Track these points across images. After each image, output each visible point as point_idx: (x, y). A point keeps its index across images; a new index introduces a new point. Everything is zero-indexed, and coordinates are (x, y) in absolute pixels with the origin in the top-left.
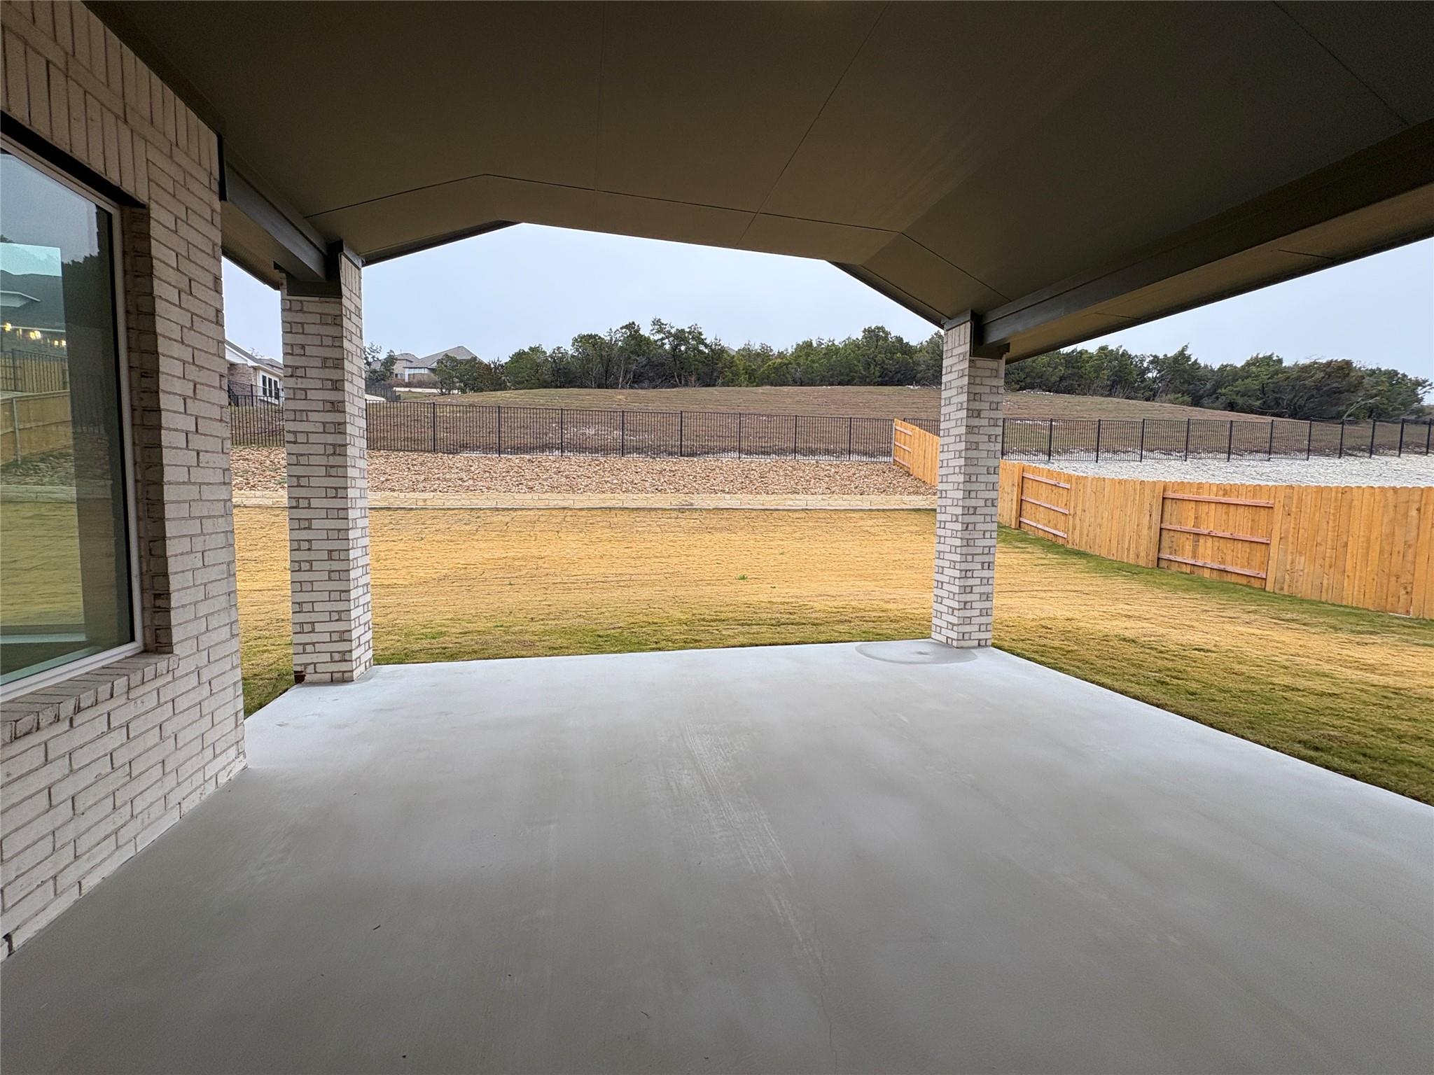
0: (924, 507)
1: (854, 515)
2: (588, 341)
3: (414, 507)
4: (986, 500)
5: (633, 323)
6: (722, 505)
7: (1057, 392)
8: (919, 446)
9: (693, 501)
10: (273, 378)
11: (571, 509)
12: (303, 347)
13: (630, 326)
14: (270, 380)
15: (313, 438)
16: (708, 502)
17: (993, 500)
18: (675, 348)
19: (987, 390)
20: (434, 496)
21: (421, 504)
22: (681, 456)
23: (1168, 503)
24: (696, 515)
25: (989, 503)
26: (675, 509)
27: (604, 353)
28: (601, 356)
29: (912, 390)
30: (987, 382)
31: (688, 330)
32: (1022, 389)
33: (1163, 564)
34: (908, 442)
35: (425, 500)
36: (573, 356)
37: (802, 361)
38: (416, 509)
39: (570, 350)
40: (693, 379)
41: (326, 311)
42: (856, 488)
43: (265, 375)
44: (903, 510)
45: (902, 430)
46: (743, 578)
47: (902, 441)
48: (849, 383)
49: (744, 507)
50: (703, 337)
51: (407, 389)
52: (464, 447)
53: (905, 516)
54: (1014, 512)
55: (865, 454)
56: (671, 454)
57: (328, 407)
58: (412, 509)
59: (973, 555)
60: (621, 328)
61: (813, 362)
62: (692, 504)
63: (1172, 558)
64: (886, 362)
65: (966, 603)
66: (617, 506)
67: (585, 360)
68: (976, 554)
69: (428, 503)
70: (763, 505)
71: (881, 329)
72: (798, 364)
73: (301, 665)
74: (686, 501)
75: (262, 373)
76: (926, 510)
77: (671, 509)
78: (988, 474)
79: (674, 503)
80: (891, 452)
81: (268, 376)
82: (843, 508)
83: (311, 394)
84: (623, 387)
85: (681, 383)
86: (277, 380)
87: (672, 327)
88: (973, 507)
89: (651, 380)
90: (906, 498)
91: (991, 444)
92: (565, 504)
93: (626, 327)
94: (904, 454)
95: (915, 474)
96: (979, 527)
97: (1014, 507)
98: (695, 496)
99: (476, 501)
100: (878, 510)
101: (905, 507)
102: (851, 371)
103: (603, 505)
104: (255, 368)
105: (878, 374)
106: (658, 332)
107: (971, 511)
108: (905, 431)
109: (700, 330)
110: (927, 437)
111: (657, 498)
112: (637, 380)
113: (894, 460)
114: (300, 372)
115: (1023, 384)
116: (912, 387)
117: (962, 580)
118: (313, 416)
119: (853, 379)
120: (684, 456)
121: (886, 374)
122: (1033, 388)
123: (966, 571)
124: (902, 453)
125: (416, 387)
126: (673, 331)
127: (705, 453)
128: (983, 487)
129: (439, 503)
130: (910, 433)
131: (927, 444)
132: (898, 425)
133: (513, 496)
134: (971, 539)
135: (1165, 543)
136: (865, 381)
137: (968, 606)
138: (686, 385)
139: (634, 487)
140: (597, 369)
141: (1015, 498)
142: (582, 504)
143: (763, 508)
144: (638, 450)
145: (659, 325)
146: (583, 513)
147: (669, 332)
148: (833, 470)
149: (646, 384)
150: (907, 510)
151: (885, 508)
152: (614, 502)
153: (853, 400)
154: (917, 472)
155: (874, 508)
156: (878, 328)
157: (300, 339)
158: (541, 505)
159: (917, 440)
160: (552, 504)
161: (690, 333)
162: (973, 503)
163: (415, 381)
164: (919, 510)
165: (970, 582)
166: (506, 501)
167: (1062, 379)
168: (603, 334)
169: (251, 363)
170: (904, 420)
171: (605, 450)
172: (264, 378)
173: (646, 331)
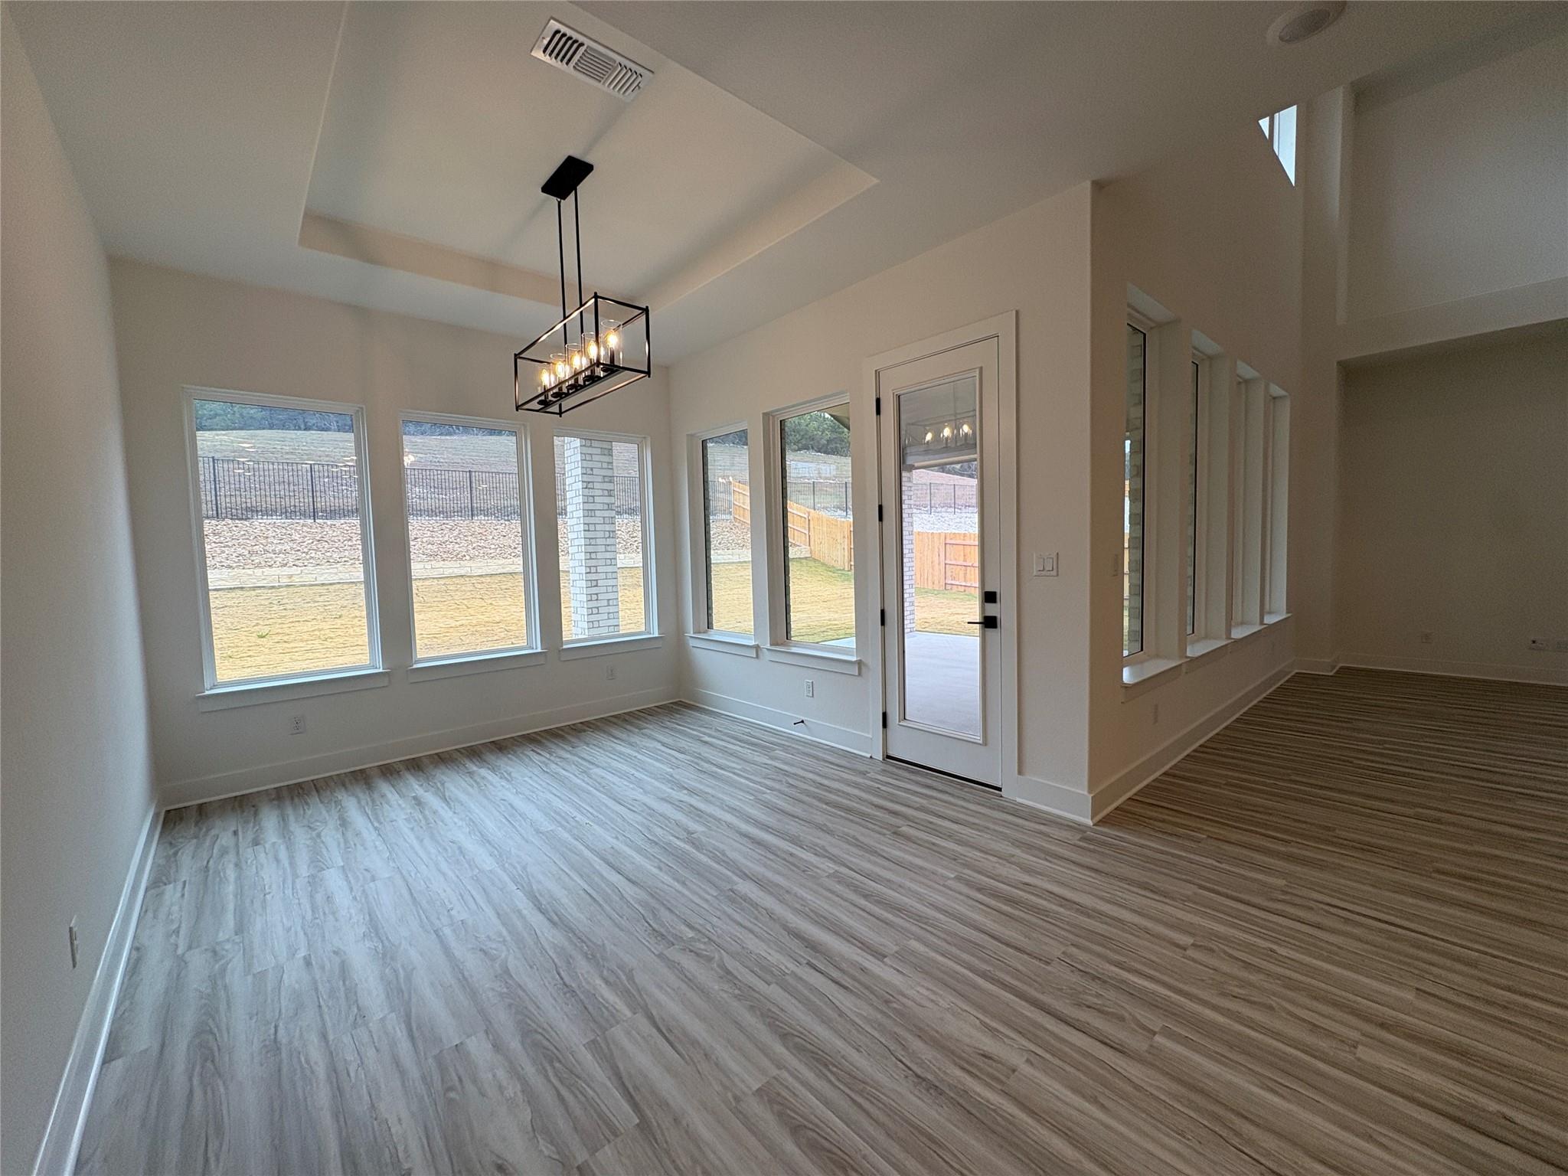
3: (277, 585)
7: (826, 452)
12: (592, 469)
15: (598, 527)
20: (302, 571)
21: (285, 581)
23: (948, 546)
32: (799, 450)
33: (948, 587)
34: (744, 500)
35: (290, 576)
38: (280, 587)
41: (604, 446)
42: (720, 543)
47: (741, 501)
54: (846, 558)
57: (606, 507)
58: (273, 587)
63: (953, 582)
69: (295, 579)
80: (730, 511)
83: (597, 499)
94: (743, 512)
97: (846, 553)
108: (740, 491)
113: (734, 517)
114: (590, 485)
115: (800, 445)
118: (598, 513)
122: (808, 449)
124: (741, 512)
129: (308, 579)
130: (743, 492)
135: (949, 574)
141: (846, 547)
142: (480, 571)
157: (590, 464)
160: (447, 572)
167: (829, 441)
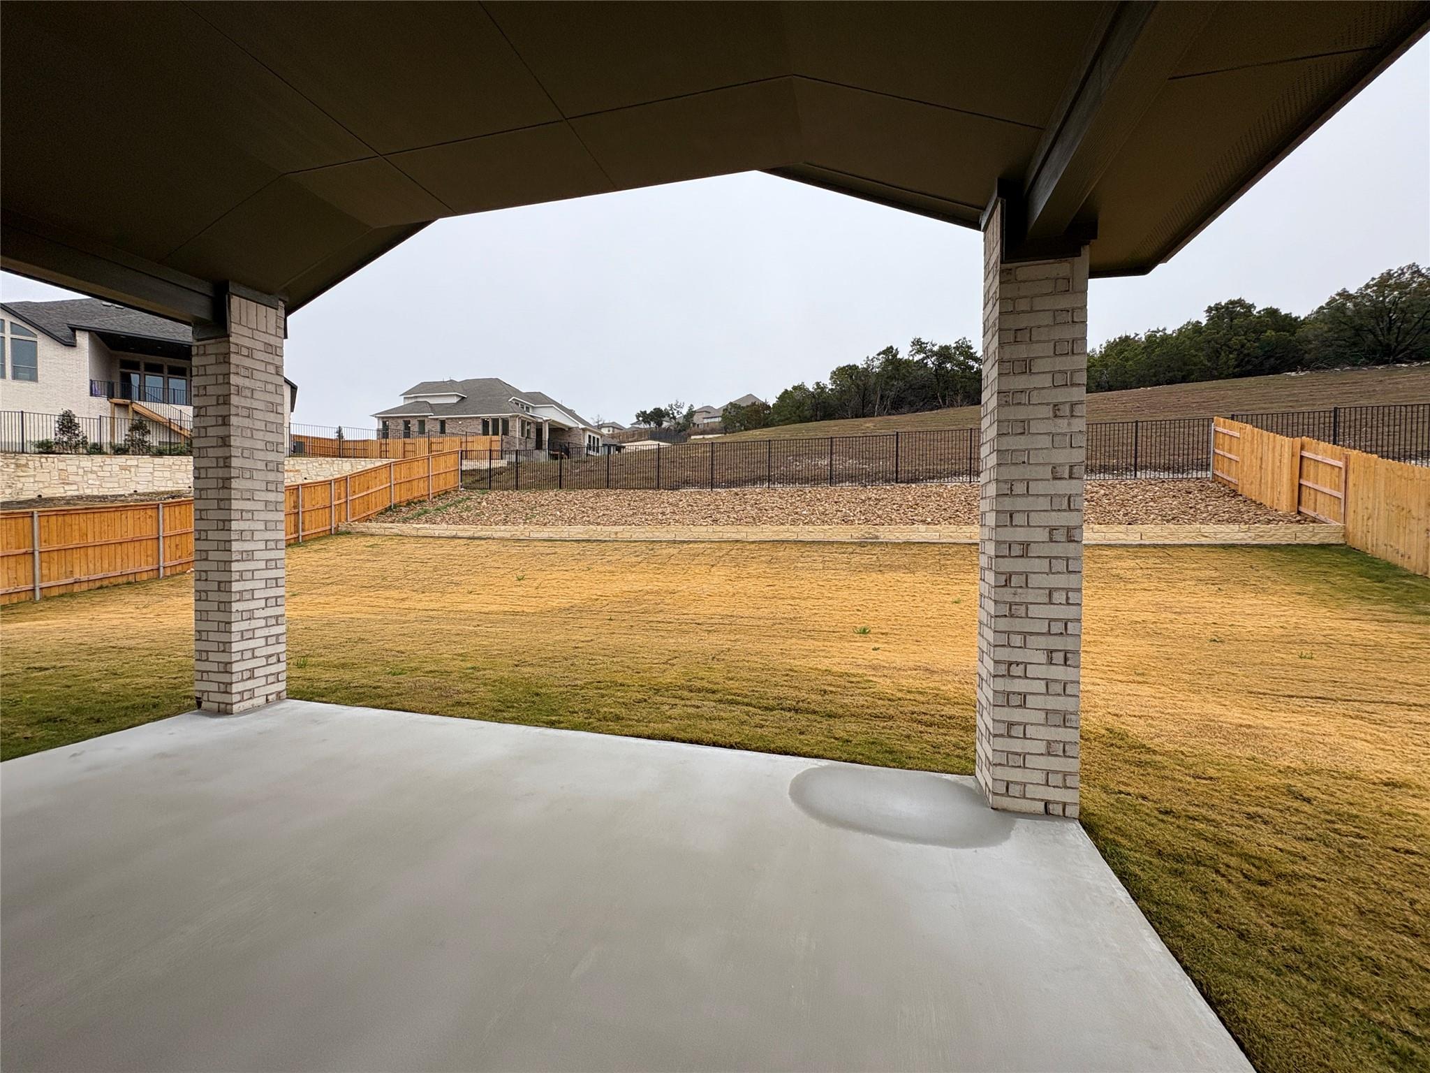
0: (1244, 542)
1: (1105, 552)
2: (846, 374)
4: (1052, 530)
5: (891, 347)
6: (915, 538)
8: (1252, 452)
9: (878, 534)
10: (596, 436)
11: (743, 542)
13: (889, 349)
14: (594, 438)
15: (210, 473)
16: (898, 535)
17: (1069, 529)
18: (940, 366)
19: (1046, 319)
20: (623, 529)
21: (613, 536)
22: (897, 482)
24: (877, 550)
25: (1059, 536)
26: (855, 543)
27: (860, 383)
28: (858, 386)
29: (1293, 377)
30: (1049, 303)
31: (955, 345)
34: (1235, 448)
36: (832, 390)
37: (1110, 361)
38: (609, 541)
39: (827, 382)
40: (959, 398)
41: (220, 351)
43: (591, 434)
44: (1202, 545)
45: (1225, 431)
46: (864, 632)
47: (1226, 447)
48: (1185, 380)
49: (944, 541)
50: (972, 351)
51: (701, 437)
52: (687, 483)
53: (1200, 556)
55: (1167, 468)
56: (887, 481)
57: (220, 442)
58: (605, 541)
59: (1025, 634)
60: (879, 355)
61: (1127, 360)
62: (877, 537)
64: (1248, 345)
65: (1011, 725)
66: (791, 538)
67: (841, 392)
68: (1032, 634)
69: (619, 535)
70: (971, 538)
71: (1240, 302)
72: (1106, 366)
73: (200, 691)
74: (870, 533)
75: (588, 433)
76: (1247, 546)
77: (852, 543)
78: (1055, 478)
79: (855, 535)
80: (1208, 465)
81: (592, 435)
82: (1094, 542)
84: (879, 415)
85: (945, 404)
86: (599, 437)
87: (933, 345)
88: (1021, 543)
89: (911, 404)
90: (1209, 529)
91: (1059, 421)
92: (739, 537)
93: (884, 352)
94: (1229, 466)
95: (1245, 494)
96: (1034, 581)
98: (881, 528)
99: (658, 534)
100: (1155, 546)
101: (1204, 541)
102: (1185, 364)
103: (777, 538)
104: (584, 430)
105: (1232, 363)
106: (918, 352)
107: (1017, 550)
108: (1231, 433)
109: (969, 344)
110: (1265, 439)
111: (835, 530)
112: (897, 405)
113: (1214, 475)
114: (202, 412)
116: (1293, 374)
117: (998, 680)
118: (211, 452)
119: (1190, 373)
120: (901, 482)
121: (1248, 362)
123: (1010, 664)
124: (1226, 465)
125: (709, 434)
126: (936, 349)
127: (930, 478)
128: (1043, 503)
129: (626, 536)
130: (1237, 434)
131: (1265, 448)
132: (1222, 426)
133: (690, 529)
134: (1021, 604)
136: (1208, 375)
137: (1017, 731)
138: (952, 405)
139: (825, 518)
140: (856, 400)
143: (970, 541)
144: (852, 478)
145: (919, 345)
146: (753, 546)
147: (931, 351)
148: (1102, 492)
149: (905, 409)
150: (1209, 545)
151: (1167, 542)
152: (788, 534)
153: (1183, 400)
154: (1250, 490)
155: (1147, 542)
156: (1232, 303)
157: (203, 381)
158: (715, 537)
159: (1248, 444)
160: (726, 536)
161: (957, 348)
162: (1021, 535)
163: (708, 429)
164: (1233, 546)
165: (1020, 686)
166: (683, 533)
168: (861, 364)
169: (581, 426)
170: (1232, 418)
171: (815, 480)
172: (590, 436)
173: (904, 353)
